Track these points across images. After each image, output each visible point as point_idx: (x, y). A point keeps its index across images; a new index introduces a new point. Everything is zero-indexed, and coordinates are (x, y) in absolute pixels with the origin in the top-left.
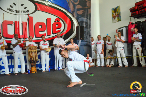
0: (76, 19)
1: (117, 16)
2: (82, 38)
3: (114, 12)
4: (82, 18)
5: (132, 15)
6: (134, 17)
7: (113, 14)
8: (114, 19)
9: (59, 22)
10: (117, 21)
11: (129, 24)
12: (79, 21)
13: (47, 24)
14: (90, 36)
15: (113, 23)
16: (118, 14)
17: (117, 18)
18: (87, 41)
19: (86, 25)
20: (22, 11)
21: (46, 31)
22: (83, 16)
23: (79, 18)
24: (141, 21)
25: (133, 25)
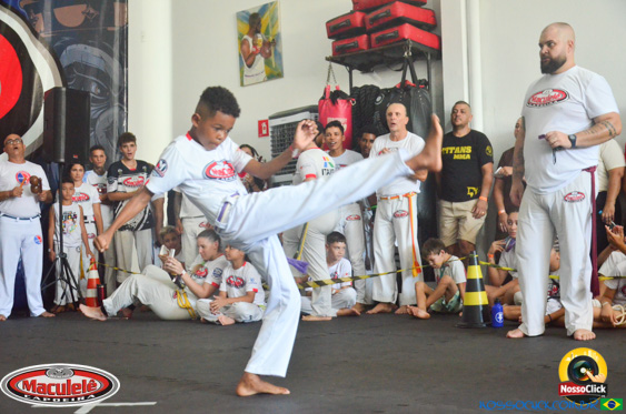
0: (46, 51)
1: (262, 52)
4: (81, 47)
5: (337, 51)
6: (346, 65)
7: (243, 43)
8: (250, 66)
10: (264, 75)
11: (322, 95)
12: (65, 62)
15: (242, 84)
16: (267, 44)
17: (260, 61)
19: (99, 86)
23: (62, 48)
24: (378, 88)
25: (339, 100)
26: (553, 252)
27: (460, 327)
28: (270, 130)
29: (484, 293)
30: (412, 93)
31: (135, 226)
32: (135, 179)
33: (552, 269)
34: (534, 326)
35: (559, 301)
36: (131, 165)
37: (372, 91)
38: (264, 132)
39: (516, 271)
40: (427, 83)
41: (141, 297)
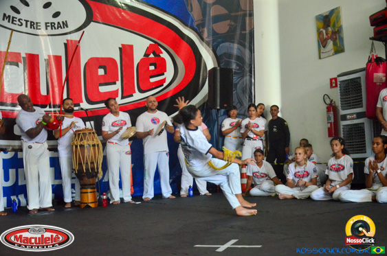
1: (331, 38)
2: (225, 105)
3: (321, 24)
4: (227, 44)
5: (376, 33)
6: (383, 41)
7: (320, 33)
8: (324, 47)
9: (157, 55)
10: (333, 51)
13: (123, 63)
14: (249, 97)
15: (320, 58)
16: (334, 33)
18: (242, 112)
19: (237, 65)
20: (46, 23)
21: (119, 83)
22: (229, 37)
25: (380, 63)
28: (338, 83)
38: (334, 85)
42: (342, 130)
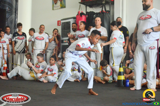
2: (1, 29)
5: (82, 0)
6: (85, 5)
8: (56, 4)
10: (60, 7)
11: (77, 14)
14: (14, 26)
15: (53, 9)
17: (59, 2)
19: (9, 8)
24: (94, 12)
25: (83, 15)
26: (145, 64)
27: (116, 86)
28: (61, 24)
29: (124, 76)
30: (104, 14)
31: (20, 52)
32: (21, 37)
33: (144, 70)
34: (138, 87)
35: (146, 79)
36: (20, 33)
37: (92, 13)
38: (59, 24)
39: (133, 69)
40: (109, 12)
41: (19, 73)
42: (61, 48)
